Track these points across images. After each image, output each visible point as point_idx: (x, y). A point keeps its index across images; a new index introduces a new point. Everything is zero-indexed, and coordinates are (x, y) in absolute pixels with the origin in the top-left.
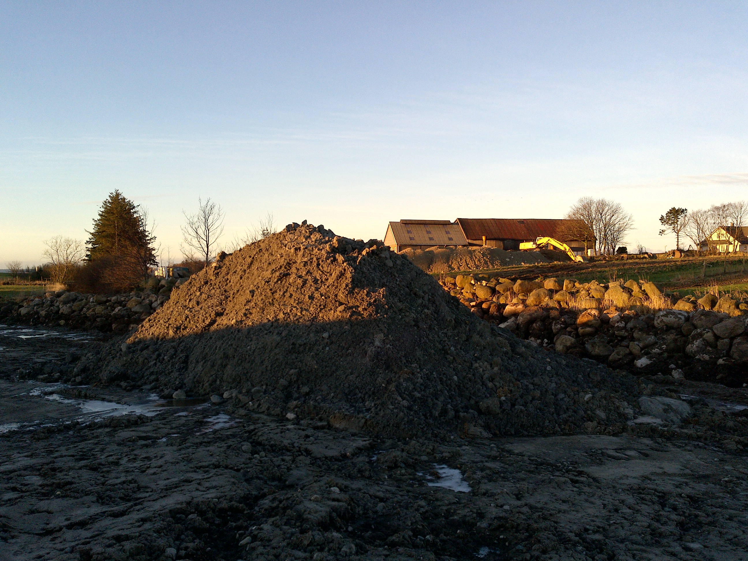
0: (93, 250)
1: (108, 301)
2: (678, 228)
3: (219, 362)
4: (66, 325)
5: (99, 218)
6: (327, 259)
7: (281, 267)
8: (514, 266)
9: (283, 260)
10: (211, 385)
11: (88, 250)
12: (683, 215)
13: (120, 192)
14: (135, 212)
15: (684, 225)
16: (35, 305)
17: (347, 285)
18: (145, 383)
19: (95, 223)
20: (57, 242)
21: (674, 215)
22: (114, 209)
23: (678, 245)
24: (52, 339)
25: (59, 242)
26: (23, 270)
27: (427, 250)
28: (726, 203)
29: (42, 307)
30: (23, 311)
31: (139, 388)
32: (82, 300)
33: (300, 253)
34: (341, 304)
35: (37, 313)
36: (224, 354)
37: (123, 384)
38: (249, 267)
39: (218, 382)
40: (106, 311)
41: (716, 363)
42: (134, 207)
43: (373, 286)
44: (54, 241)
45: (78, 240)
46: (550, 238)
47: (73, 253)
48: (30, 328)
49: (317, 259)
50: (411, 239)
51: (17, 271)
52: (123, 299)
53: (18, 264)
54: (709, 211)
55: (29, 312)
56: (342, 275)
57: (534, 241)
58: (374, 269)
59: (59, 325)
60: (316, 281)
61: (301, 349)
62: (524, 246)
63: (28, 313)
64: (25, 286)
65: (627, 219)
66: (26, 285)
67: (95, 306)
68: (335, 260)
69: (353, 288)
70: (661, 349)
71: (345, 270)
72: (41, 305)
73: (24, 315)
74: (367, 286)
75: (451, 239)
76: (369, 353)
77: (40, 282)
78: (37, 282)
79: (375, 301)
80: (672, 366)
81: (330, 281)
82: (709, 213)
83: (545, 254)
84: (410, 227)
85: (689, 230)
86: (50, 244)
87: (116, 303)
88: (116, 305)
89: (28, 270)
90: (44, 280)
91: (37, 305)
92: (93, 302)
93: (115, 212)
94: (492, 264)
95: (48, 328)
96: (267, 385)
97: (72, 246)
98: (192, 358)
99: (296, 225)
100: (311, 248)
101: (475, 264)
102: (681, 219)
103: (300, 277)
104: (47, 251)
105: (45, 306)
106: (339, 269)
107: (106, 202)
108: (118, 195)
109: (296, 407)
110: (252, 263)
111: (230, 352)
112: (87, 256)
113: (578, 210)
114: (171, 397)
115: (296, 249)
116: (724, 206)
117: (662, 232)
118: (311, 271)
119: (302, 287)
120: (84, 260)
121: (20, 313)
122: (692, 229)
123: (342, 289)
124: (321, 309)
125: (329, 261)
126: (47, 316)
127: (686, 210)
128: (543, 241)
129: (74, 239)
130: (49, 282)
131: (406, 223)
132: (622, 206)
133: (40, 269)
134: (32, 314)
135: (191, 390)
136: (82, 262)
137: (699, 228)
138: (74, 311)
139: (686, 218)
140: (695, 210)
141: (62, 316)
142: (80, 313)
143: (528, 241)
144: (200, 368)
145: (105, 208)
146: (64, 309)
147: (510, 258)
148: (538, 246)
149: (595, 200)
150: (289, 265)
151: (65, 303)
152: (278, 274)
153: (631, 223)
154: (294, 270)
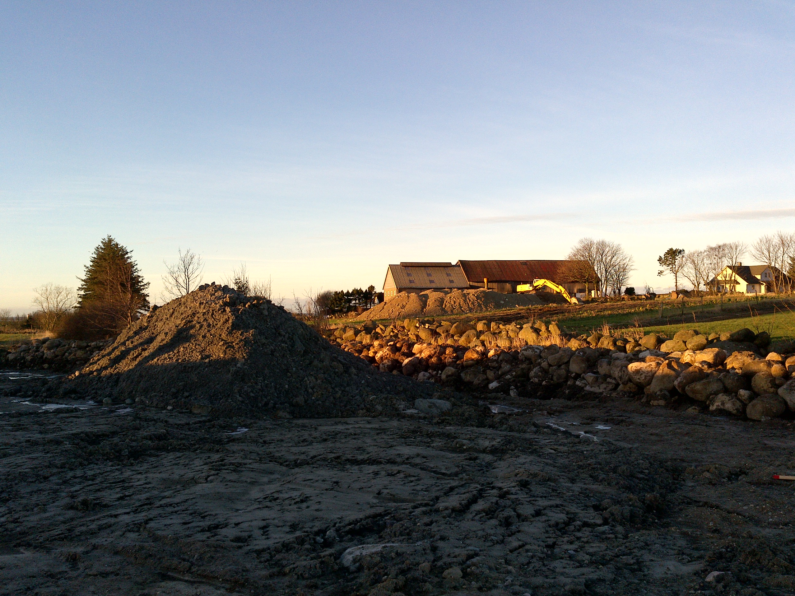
0: (84, 297)
1: (88, 346)
2: (676, 269)
3: (136, 379)
4: (49, 368)
5: (92, 264)
6: (219, 310)
7: (188, 316)
8: (508, 308)
9: (190, 311)
10: (129, 394)
11: (80, 297)
12: (680, 256)
13: (113, 237)
14: (128, 258)
15: (681, 266)
16: (21, 352)
17: (228, 328)
18: (88, 396)
19: (87, 270)
20: (47, 290)
21: (671, 255)
22: (107, 255)
23: (676, 285)
24: (36, 379)
25: (49, 289)
26: (12, 318)
27: (422, 293)
28: (721, 243)
29: (28, 353)
30: (11, 357)
31: (84, 398)
32: (65, 345)
33: (202, 306)
34: (222, 340)
35: (23, 358)
36: (140, 374)
37: (73, 396)
38: (171, 316)
39: (134, 393)
40: (85, 355)
41: (541, 384)
42: (127, 253)
43: (247, 328)
44: (44, 288)
45: (68, 287)
46: (546, 280)
47: (64, 301)
48: (17, 372)
49: (213, 310)
50: (411, 282)
51: (7, 319)
52: (101, 344)
53: (7, 312)
54: (705, 251)
55: (16, 357)
56: (227, 321)
57: (531, 283)
58: (253, 317)
59: (43, 369)
60: (209, 325)
61: (190, 370)
62: (521, 288)
63: (15, 359)
64: (14, 335)
65: (628, 260)
66: (16, 333)
67: (76, 351)
68: (225, 311)
69: (232, 330)
70: (512, 375)
71: (229, 318)
72: (27, 351)
73: (12, 360)
74: (243, 328)
75: (451, 282)
76: (231, 371)
77: (30, 331)
78: (27, 330)
79: (245, 338)
80: (513, 387)
81: (218, 326)
82: (705, 254)
83: (542, 296)
84: (411, 270)
85: (686, 271)
86: (40, 292)
87: (95, 348)
88: (94, 350)
89: (18, 318)
90: (34, 328)
91: (24, 351)
92: (74, 347)
93: (107, 258)
94: (486, 307)
95: (32, 371)
96: (164, 393)
97: (63, 293)
98: (121, 380)
99: (207, 285)
100: (210, 303)
101: (469, 307)
102: (678, 258)
103: (199, 323)
104: (37, 299)
105: (31, 351)
106: (226, 317)
107: (98, 248)
108: (110, 241)
109: (174, 402)
110: (173, 313)
111: (144, 374)
112: (79, 303)
113: (578, 250)
114: (102, 402)
115: (200, 304)
116: (720, 247)
117: (660, 273)
118: (207, 319)
119: (199, 330)
120: (76, 307)
121: (8, 359)
122: (689, 269)
123: (224, 330)
124: (209, 344)
125: (220, 312)
126: (32, 361)
127: (683, 250)
128: (539, 283)
129: (64, 287)
130: (38, 330)
131: (406, 266)
132: (622, 247)
133: (30, 317)
134: (19, 359)
135: (116, 398)
136: (73, 309)
137: (697, 269)
138: (57, 356)
139: (684, 259)
140: (692, 251)
141: (45, 361)
142: (62, 357)
143: (525, 283)
144: (124, 384)
145: (97, 254)
146: (48, 354)
147: (504, 301)
148: (535, 288)
149: (595, 242)
150: (194, 314)
151: (49, 349)
152: (184, 321)
153: (632, 264)
154: (196, 318)
